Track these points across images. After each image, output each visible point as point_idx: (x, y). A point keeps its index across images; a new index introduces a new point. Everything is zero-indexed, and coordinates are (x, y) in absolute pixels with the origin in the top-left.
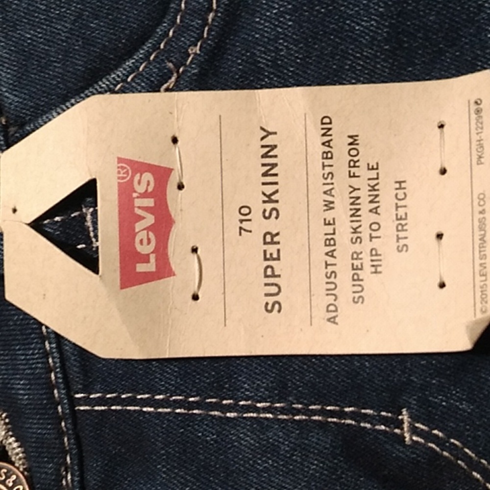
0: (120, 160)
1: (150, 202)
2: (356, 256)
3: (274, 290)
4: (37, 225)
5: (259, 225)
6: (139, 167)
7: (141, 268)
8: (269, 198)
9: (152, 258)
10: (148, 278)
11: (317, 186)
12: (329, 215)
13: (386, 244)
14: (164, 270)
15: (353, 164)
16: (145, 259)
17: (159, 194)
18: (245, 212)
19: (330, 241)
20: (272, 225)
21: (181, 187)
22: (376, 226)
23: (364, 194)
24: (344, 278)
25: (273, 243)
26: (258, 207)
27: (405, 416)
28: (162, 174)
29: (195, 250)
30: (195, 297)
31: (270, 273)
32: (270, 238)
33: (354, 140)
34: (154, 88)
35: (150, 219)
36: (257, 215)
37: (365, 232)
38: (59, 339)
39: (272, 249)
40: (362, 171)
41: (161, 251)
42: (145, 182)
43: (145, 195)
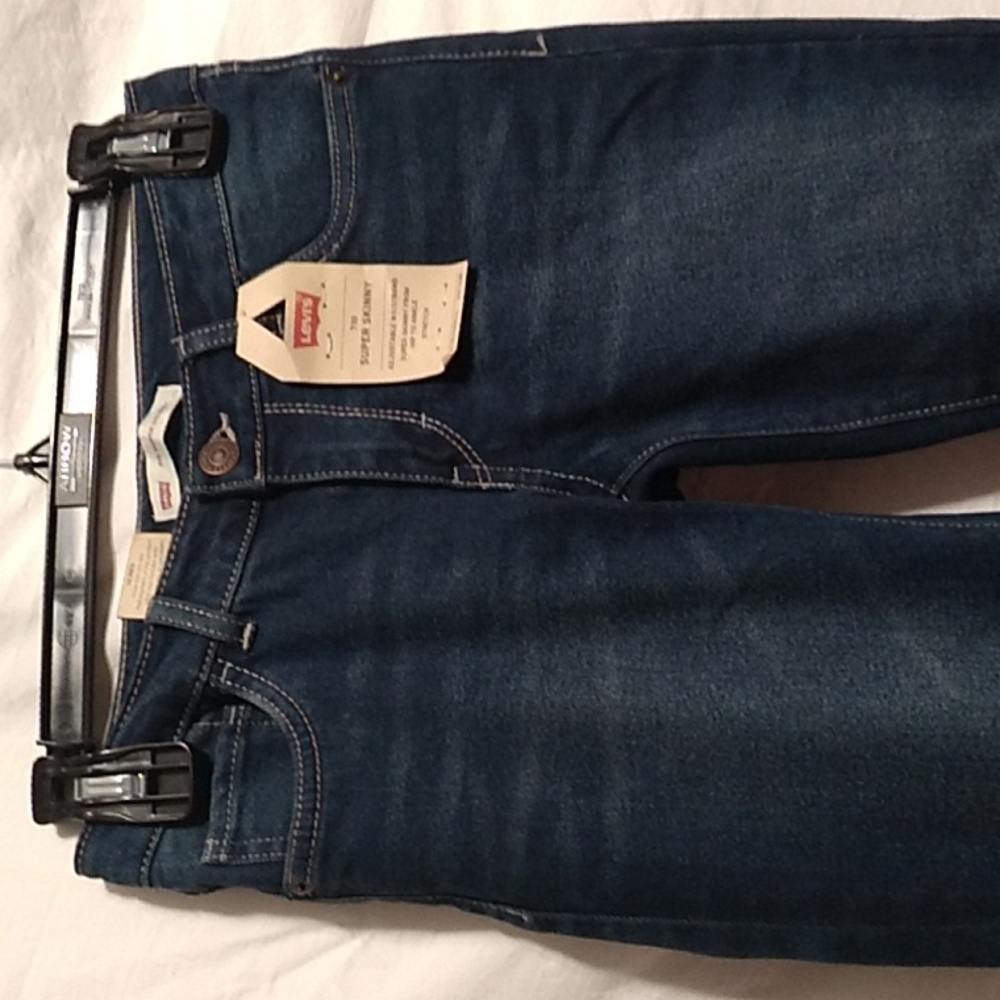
0: (298, 292)
1: (310, 312)
2: (404, 340)
3: (365, 354)
4: (257, 319)
5: (360, 325)
6: (305, 295)
7: (303, 340)
8: (366, 314)
9: (309, 337)
10: (305, 345)
11: (389, 308)
12: (394, 322)
13: (418, 336)
14: (314, 342)
15: (406, 300)
16: (305, 336)
17: (315, 309)
18: (354, 320)
19: (393, 334)
20: (367, 326)
21: (325, 306)
22: (414, 328)
23: (410, 314)
24: (398, 350)
25: (367, 334)
26: (360, 316)
27: (423, 417)
28: (316, 300)
29: (329, 335)
30: (328, 356)
31: (364, 347)
32: (365, 332)
33: (407, 290)
34: (315, 260)
35: (309, 319)
36: (360, 321)
37: (409, 329)
38: (257, 370)
39: (366, 337)
40: (410, 304)
41: (314, 334)
42: (308, 302)
43: (308, 308)
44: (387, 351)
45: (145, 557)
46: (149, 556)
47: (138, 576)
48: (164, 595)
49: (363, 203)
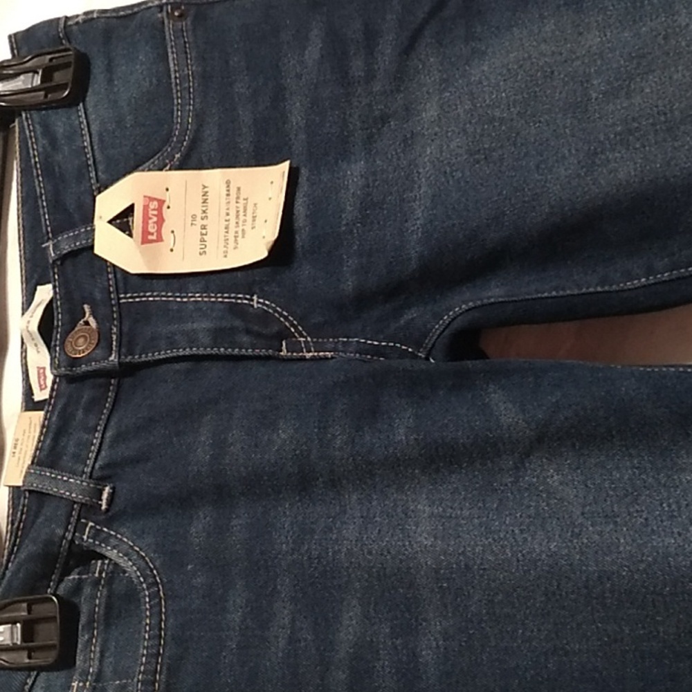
0: (145, 197)
1: (155, 213)
2: (236, 232)
3: (203, 247)
4: (110, 222)
5: (199, 222)
6: (152, 199)
7: (150, 237)
8: (204, 212)
9: (155, 234)
10: (152, 241)
11: (224, 207)
12: (227, 218)
13: (248, 228)
14: (160, 239)
15: (238, 198)
16: (152, 234)
17: (160, 209)
18: (194, 217)
19: (227, 228)
20: (204, 222)
21: (169, 207)
22: (245, 221)
23: (241, 210)
24: (231, 241)
25: (205, 229)
26: (199, 215)
27: (255, 298)
28: (161, 202)
29: (173, 232)
30: (172, 250)
31: (203, 240)
32: (204, 227)
33: (239, 189)
34: (161, 169)
35: (155, 219)
36: (199, 218)
37: (241, 223)
38: (114, 266)
39: (204, 231)
40: (241, 201)
41: (159, 231)
42: (154, 205)
43: (154, 210)
44: (222, 243)
45: (27, 431)
46: (30, 432)
47: (21, 449)
48: (38, 464)
49: (200, 118)
